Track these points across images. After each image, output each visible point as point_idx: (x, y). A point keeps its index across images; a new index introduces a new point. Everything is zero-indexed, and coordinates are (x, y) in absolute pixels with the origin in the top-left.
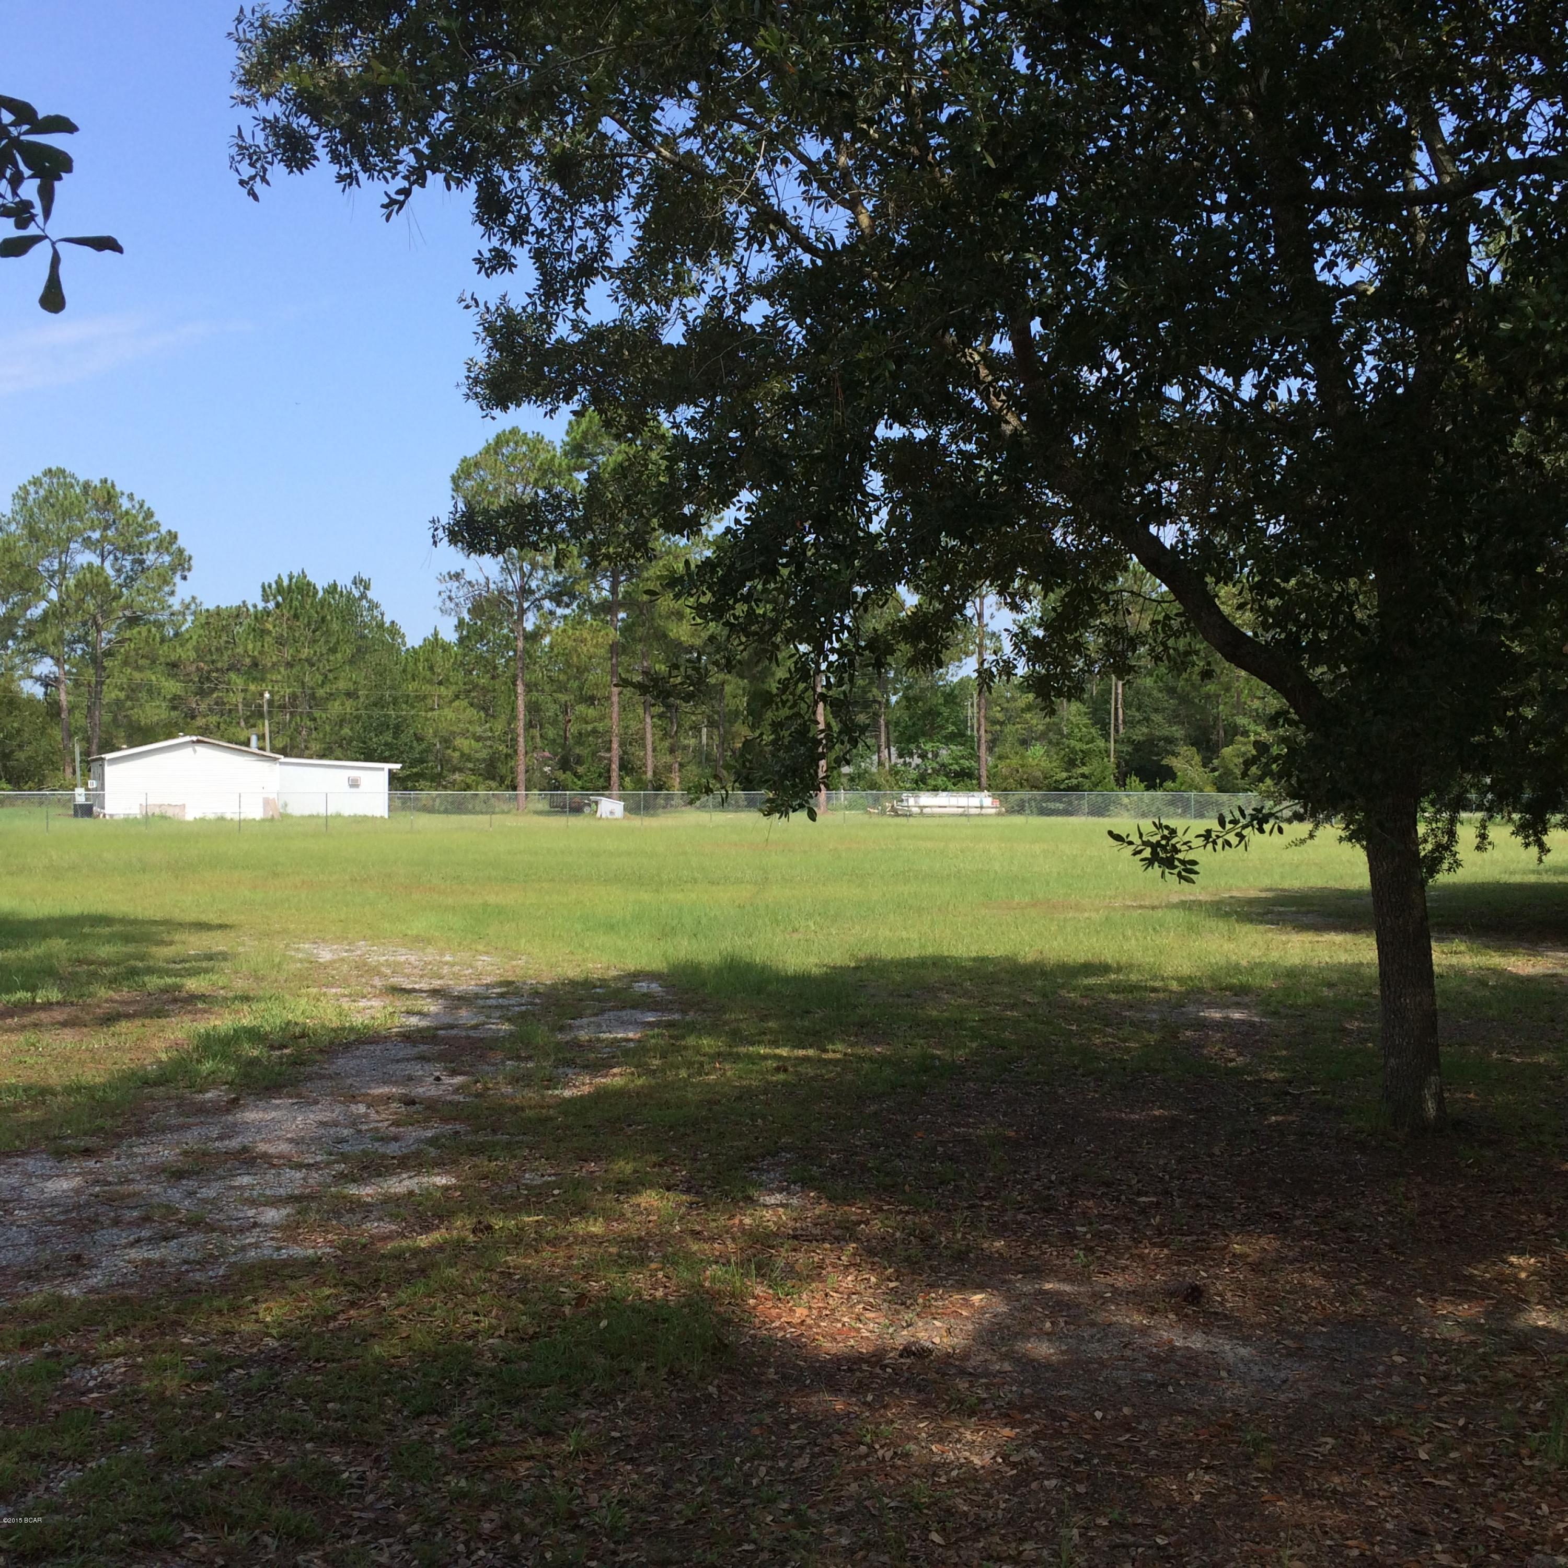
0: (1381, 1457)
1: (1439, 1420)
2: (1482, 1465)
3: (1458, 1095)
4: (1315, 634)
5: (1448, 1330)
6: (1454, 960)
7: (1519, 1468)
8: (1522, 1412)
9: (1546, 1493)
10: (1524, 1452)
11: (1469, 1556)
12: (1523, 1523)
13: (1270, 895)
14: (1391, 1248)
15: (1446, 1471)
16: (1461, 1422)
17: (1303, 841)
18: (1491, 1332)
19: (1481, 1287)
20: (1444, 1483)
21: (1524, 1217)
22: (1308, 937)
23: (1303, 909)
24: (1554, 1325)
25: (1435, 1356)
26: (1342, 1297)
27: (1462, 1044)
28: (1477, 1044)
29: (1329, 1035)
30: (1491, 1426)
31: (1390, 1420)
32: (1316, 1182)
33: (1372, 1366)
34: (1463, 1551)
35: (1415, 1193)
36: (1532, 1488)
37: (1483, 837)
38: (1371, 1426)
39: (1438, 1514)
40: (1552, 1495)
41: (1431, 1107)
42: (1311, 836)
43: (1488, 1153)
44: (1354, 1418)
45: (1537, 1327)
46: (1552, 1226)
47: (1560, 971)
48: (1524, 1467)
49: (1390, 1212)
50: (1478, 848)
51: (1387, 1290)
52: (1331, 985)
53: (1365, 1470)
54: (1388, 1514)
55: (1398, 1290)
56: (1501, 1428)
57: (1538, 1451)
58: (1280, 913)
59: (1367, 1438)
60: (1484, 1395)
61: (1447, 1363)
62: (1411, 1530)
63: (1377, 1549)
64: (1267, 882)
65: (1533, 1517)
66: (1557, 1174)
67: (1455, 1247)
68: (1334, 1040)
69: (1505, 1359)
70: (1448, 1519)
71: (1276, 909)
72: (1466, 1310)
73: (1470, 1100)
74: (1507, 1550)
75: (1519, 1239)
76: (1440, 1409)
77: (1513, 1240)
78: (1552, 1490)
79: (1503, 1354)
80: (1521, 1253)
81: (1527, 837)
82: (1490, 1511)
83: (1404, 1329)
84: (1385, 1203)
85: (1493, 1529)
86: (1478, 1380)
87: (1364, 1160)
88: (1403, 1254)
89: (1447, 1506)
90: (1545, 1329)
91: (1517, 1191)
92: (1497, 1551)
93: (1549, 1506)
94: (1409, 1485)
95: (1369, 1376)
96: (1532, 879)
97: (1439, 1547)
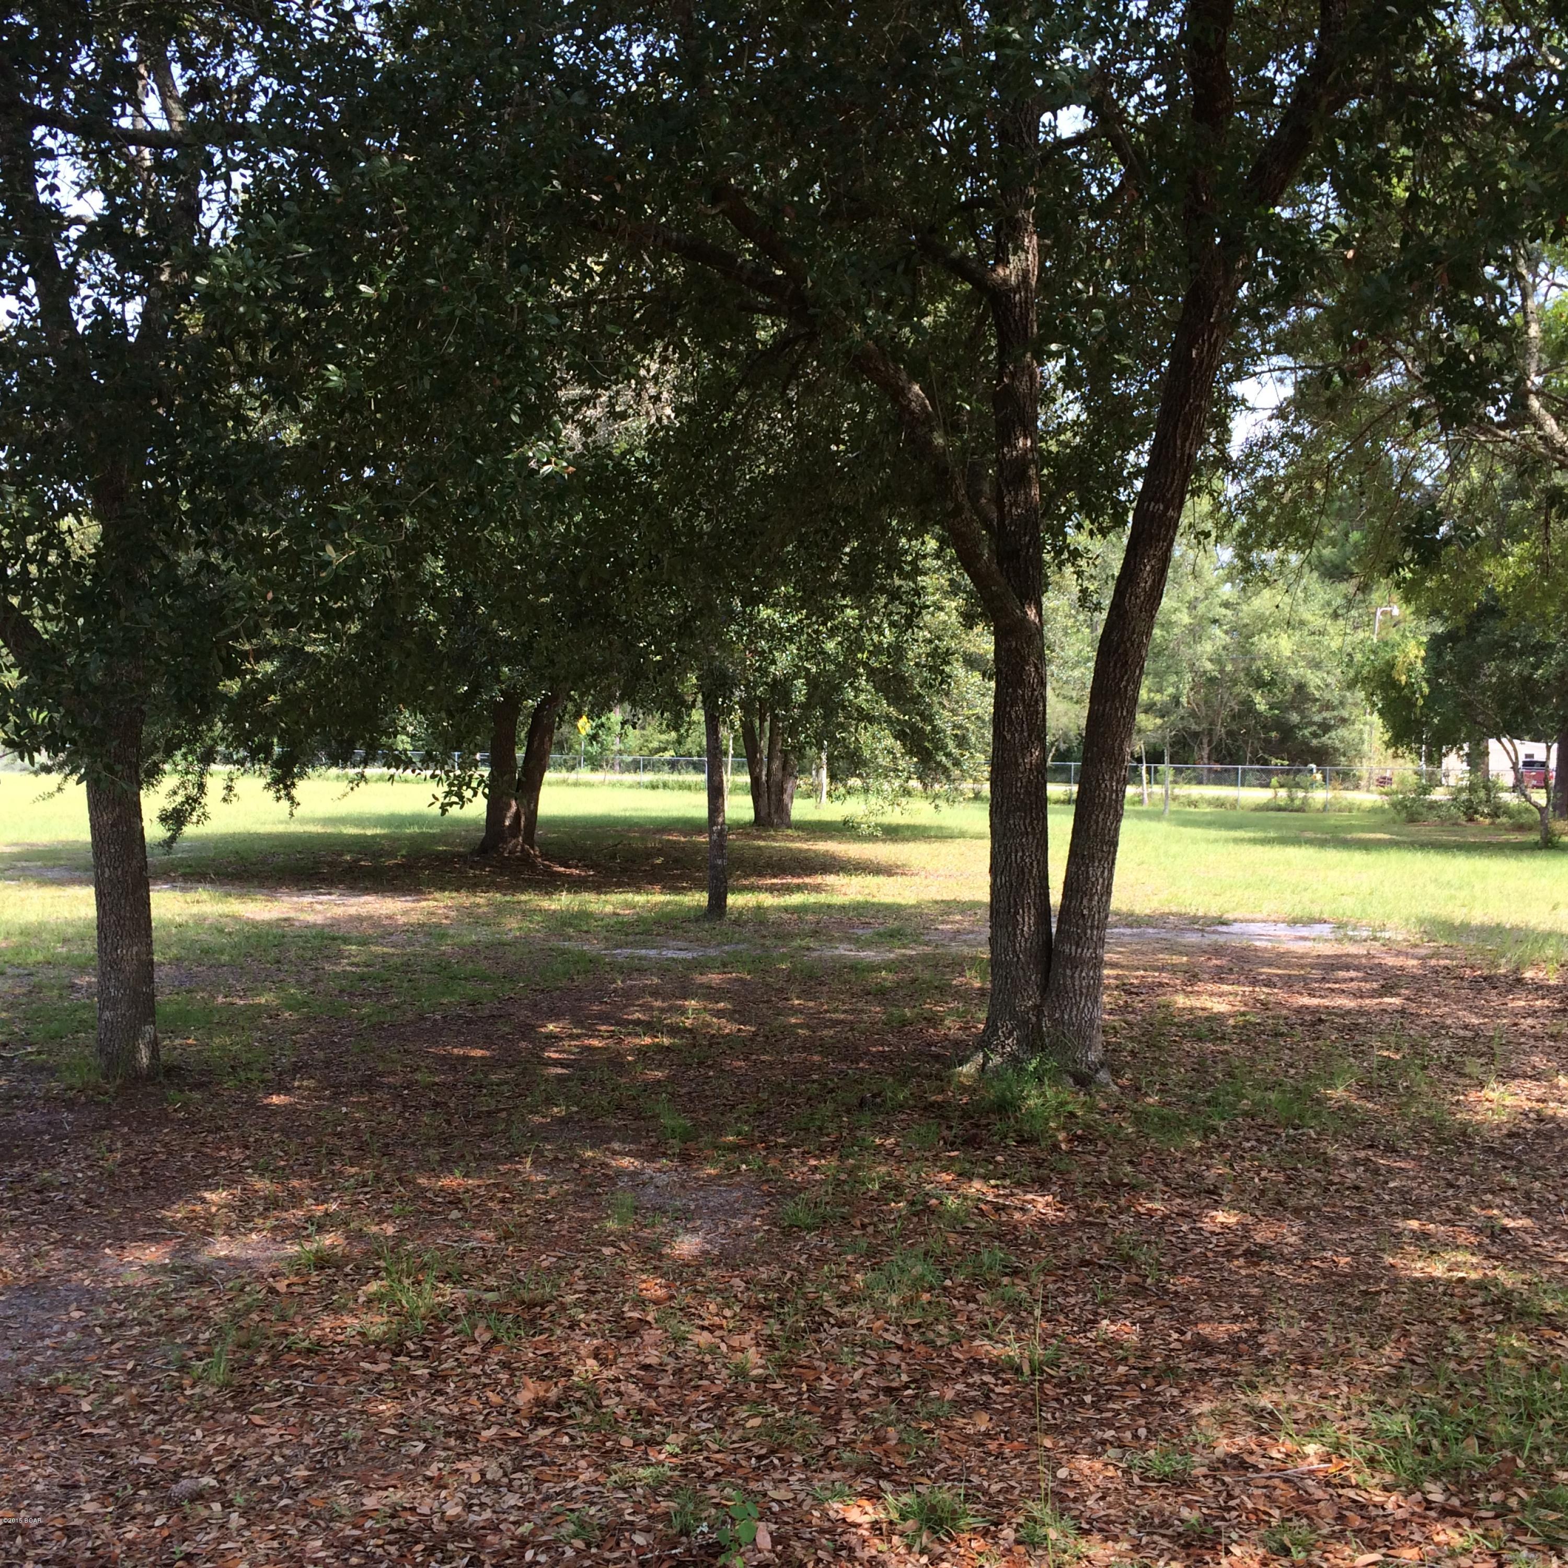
0: (42, 1418)
1: (108, 1367)
2: (144, 1404)
3: (177, 1042)
4: (24, 567)
5: (133, 1277)
6: (195, 909)
7: (181, 1399)
8: (191, 1344)
9: (203, 1418)
10: (186, 1382)
11: (117, 1498)
12: (175, 1453)
13: (15, 849)
14: (87, 1202)
15: (108, 1417)
16: (130, 1366)
17: (51, 795)
18: (174, 1270)
19: (172, 1229)
20: (103, 1431)
21: (223, 1153)
22: (50, 893)
23: (50, 863)
24: (234, 1253)
25: (115, 1305)
26: (26, 1260)
27: (189, 991)
28: (203, 990)
29: (56, 992)
30: (159, 1363)
31: (57, 1379)
32: (17, 1146)
33: (48, 1326)
34: (112, 1495)
35: (119, 1145)
36: (190, 1416)
37: (229, 788)
38: (36, 1388)
39: (92, 1463)
40: (207, 1419)
41: (144, 1056)
42: (60, 789)
43: (196, 1095)
44: (19, 1383)
45: (219, 1258)
46: (248, 1158)
47: (292, 915)
48: (185, 1397)
49: (90, 1167)
50: (225, 800)
51: (76, 1247)
52: (65, 941)
53: (22, 1435)
54: (40, 1475)
55: (88, 1244)
56: (168, 1363)
57: (200, 1378)
58: (23, 869)
59: (31, 1402)
60: (157, 1334)
61: (125, 1309)
62: (62, 1486)
63: (23, 1513)
64: (13, 837)
65: (186, 1444)
66: (258, 1108)
67: (152, 1192)
68: (60, 996)
69: (183, 1294)
70: (102, 1466)
71: (19, 864)
72: (154, 1254)
73: (190, 1046)
74: (156, 1483)
75: (216, 1174)
76: (111, 1357)
77: (208, 1177)
78: (207, 1413)
79: (182, 1290)
80: (215, 1188)
81: (278, 791)
82: (145, 1448)
83: (87, 1282)
84: (87, 1158)
85: (145, 1466)
86: (153, 1320)
87: (71, 1117)
88: (98, 1207)
89: (102, 1453)
90: (227, 1259)
91: (220, 1129)
92: (146, 1487)
93: (203, 1430)
94: (66, 1441)
95: (42, 1338)
96: (280, 828)
97: (87, 1497)
